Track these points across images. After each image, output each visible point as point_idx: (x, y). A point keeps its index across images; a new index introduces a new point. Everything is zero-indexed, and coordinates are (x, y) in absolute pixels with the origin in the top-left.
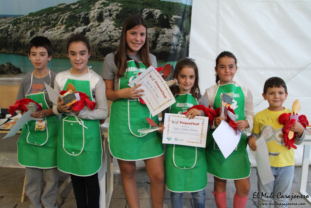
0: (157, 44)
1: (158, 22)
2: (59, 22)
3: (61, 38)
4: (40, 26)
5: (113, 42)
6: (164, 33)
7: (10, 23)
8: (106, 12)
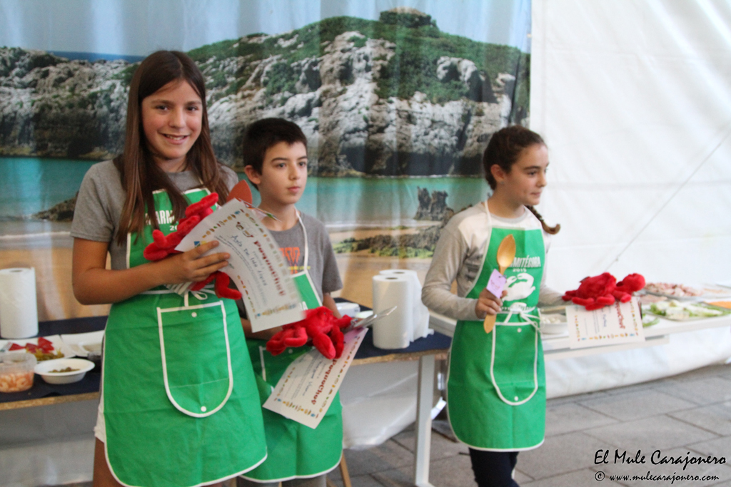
0: (466, 138)
1: (468, 88)
2: (248, 79)
5: (373, 133)
6: (480, 114)
7: (117, 77)
8: (359, 60)
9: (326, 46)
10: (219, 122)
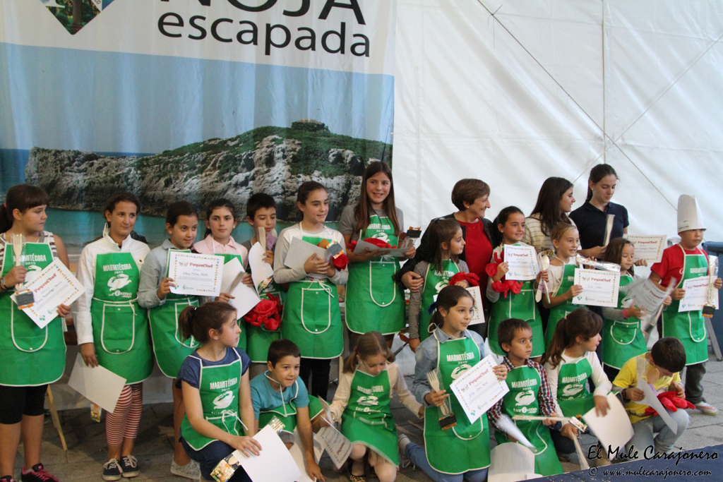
0: (348, 198)
1: (349, 167)
2: (209, 165)
3: (211, 190)
4: (180, 171)
5: (288, 196)
7: (132, 165)
8: (278, 152)
9: (258, 144)
10: (192, 190)
